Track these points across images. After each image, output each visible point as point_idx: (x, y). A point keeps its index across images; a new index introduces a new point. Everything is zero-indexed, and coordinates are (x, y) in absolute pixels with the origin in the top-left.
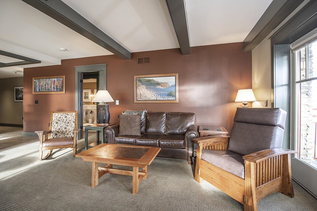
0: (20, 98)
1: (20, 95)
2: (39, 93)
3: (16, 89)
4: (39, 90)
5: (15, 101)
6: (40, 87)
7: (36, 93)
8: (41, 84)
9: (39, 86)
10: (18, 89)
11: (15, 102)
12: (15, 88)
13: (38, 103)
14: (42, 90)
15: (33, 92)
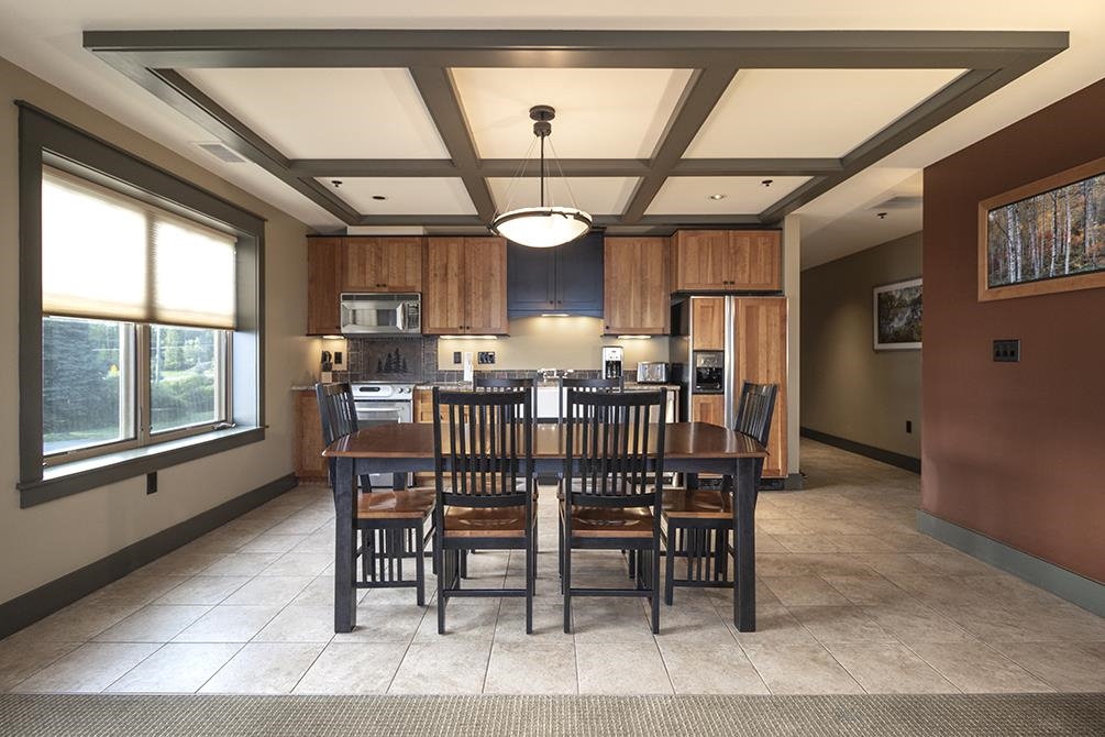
0: (896, 333)
1: (896, 320)
2: (1028, 290)
3: (879, 294)
4: (1027, 270)
5: (878, 346)
6: (1033, 253)
7: (1005, 294)
8: (1045, 222)
9: (1026, 248)
10: (886, 293)
11: (878, 352)
12: (877, 291)
13: (1013, 353)
14: (1047, 265)
15: (983, 287)
